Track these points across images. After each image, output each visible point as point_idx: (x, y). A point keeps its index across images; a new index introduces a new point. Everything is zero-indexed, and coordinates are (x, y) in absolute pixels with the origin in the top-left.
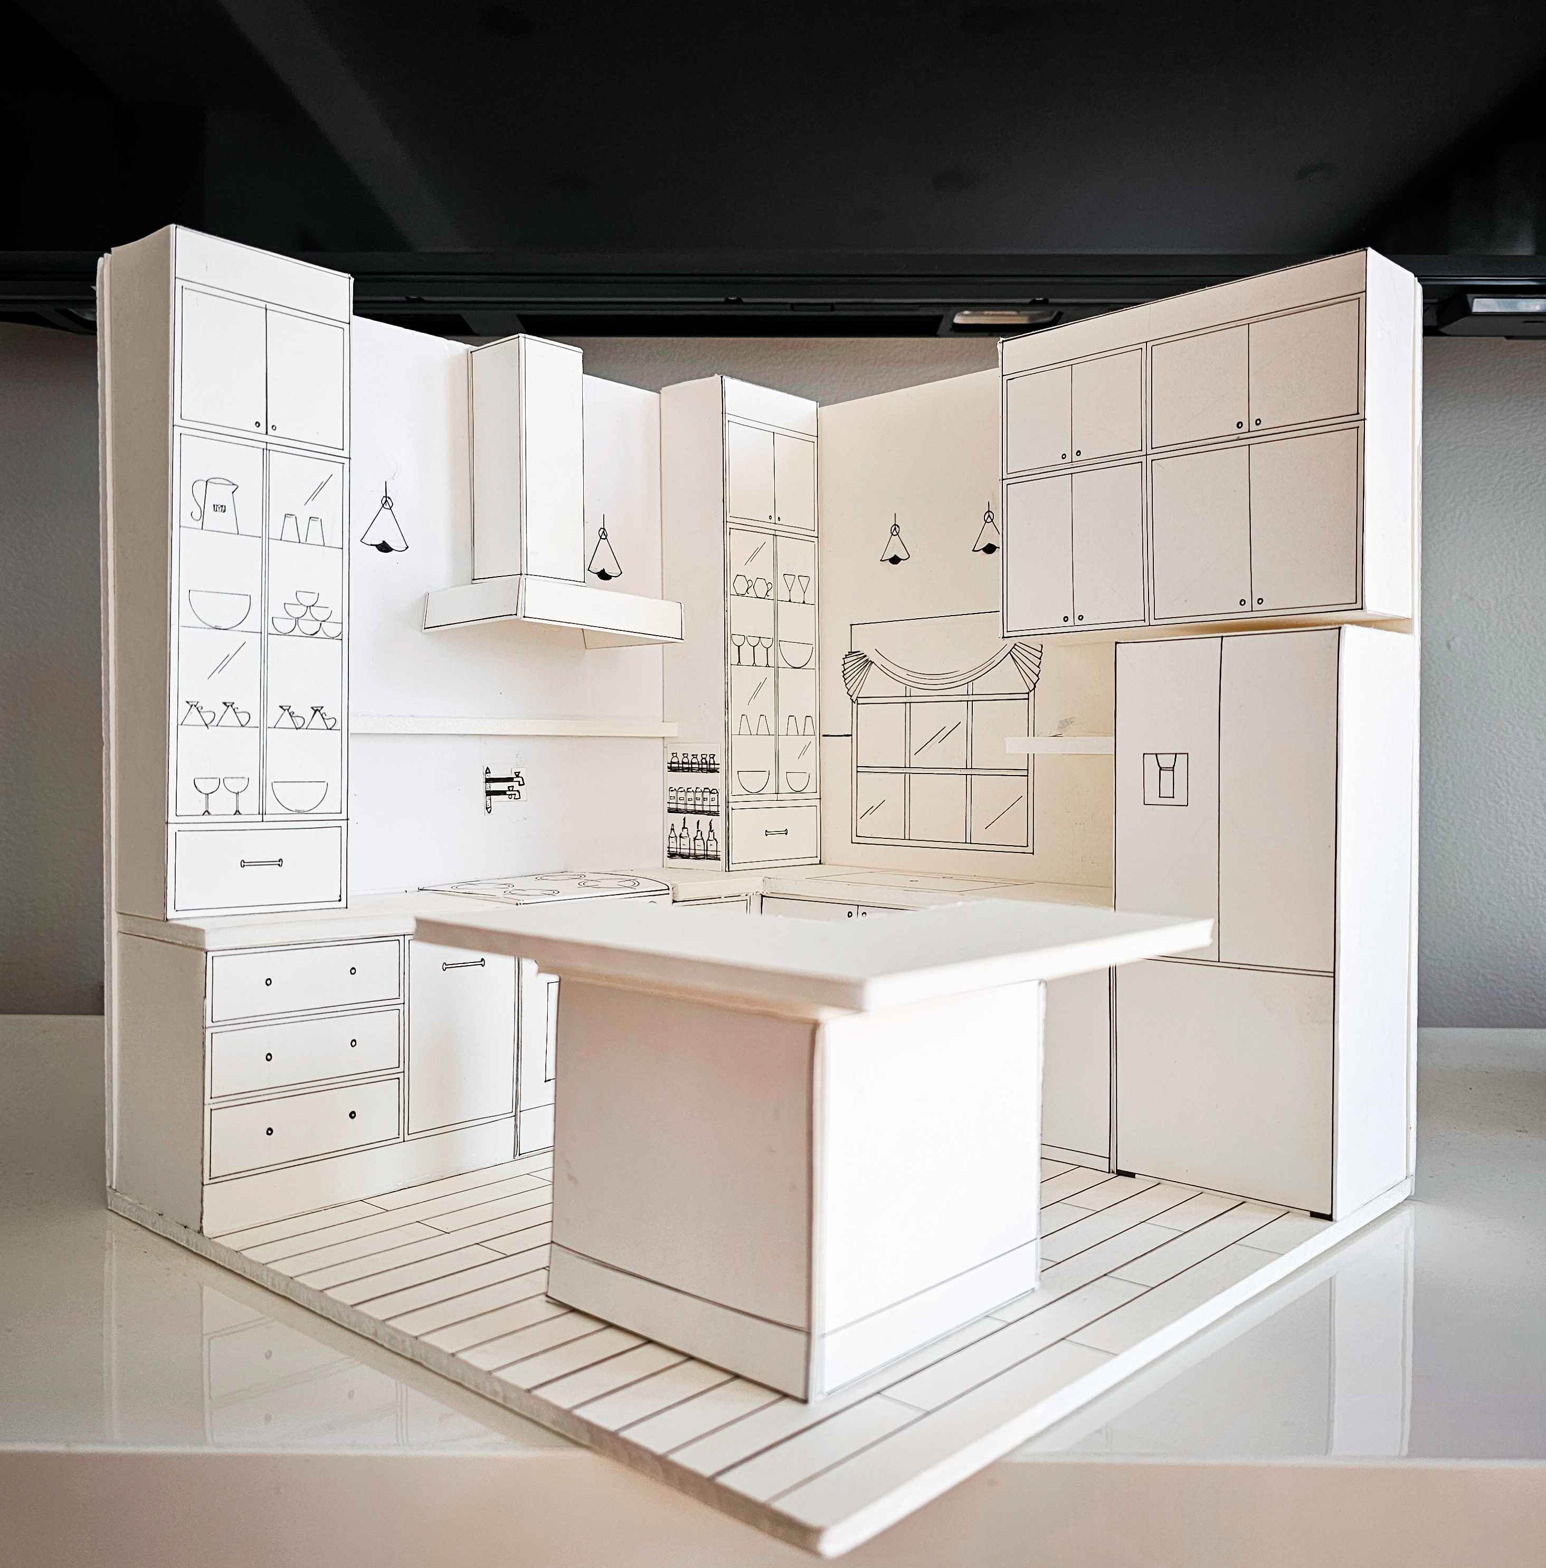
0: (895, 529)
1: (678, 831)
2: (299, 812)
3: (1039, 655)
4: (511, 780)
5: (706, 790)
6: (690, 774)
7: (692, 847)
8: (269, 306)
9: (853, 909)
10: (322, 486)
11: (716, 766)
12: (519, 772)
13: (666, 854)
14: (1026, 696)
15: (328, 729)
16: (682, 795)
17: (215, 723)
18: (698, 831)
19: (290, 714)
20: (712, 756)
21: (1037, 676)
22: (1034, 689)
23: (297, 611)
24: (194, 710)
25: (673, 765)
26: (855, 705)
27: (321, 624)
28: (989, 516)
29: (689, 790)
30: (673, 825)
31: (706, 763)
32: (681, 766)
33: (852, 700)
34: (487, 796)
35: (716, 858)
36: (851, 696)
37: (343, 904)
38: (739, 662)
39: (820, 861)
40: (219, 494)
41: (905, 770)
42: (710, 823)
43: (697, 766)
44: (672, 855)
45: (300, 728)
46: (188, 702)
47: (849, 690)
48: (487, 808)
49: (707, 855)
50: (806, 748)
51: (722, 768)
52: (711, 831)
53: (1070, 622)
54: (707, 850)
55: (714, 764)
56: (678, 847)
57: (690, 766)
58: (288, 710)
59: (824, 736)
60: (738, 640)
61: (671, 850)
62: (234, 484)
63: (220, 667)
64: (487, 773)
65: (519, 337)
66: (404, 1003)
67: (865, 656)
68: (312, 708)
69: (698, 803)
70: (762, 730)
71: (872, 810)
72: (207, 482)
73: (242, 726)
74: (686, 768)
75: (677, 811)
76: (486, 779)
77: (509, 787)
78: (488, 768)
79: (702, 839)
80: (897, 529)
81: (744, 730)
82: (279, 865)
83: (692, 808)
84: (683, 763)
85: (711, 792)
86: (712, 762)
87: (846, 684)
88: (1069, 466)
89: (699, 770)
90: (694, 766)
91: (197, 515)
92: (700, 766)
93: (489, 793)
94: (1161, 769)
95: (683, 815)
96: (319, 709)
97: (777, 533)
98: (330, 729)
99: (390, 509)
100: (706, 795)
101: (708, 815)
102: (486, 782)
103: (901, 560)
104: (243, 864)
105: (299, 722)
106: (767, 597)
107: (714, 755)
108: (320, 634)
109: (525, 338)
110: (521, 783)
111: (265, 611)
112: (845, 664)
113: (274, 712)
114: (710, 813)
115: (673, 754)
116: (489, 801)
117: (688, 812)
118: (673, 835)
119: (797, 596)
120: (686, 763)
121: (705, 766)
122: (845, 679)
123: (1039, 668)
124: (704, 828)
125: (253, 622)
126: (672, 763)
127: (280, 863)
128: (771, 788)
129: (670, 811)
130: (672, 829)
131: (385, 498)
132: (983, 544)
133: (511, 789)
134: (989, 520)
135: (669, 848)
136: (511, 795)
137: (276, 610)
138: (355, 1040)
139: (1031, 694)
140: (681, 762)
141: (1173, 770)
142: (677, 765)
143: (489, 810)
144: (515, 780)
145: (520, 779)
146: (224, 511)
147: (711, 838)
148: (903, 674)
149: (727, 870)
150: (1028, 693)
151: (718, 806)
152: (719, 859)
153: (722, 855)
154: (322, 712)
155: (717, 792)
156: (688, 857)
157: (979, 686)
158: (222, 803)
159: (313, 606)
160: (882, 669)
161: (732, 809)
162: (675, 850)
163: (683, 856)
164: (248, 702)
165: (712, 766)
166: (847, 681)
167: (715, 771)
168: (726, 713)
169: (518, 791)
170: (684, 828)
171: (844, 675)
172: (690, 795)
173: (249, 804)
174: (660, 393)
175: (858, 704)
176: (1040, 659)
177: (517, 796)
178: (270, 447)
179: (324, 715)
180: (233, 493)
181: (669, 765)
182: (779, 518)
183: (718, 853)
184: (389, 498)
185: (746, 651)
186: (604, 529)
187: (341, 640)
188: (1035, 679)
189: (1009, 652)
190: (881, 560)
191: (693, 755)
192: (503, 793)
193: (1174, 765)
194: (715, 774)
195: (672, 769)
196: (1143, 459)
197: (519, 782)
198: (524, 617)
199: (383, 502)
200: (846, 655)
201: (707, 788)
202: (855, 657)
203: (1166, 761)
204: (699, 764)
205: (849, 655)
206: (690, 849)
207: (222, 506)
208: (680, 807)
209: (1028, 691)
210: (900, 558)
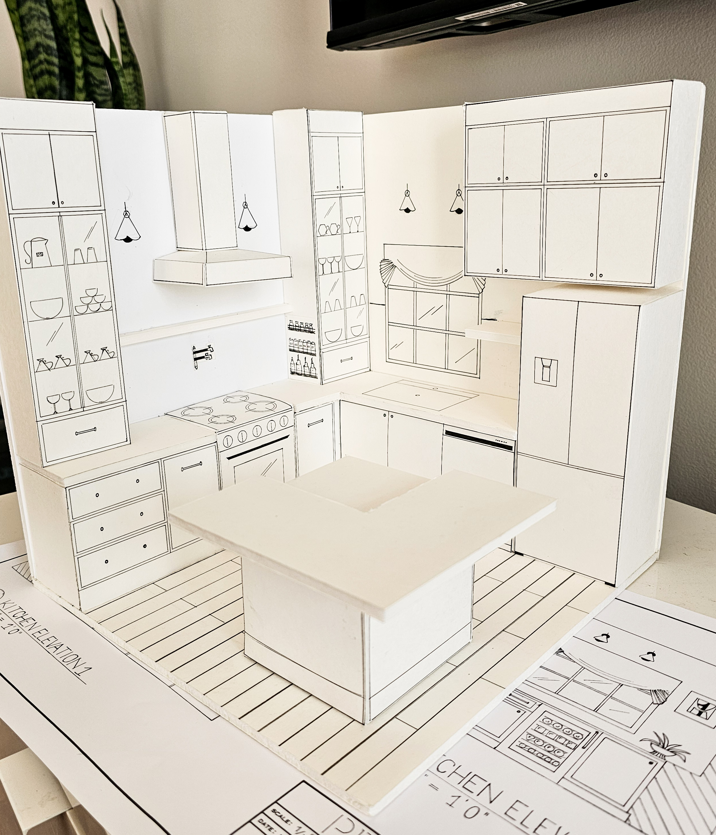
0: (407, 193)
1: (295, 361)
2: (102, 403)
4: (206, 350)
5: (309, 342)
6: (299, 332)
7: (303, 370)
8: (51, 133)
9: (387, 413)
10: (92, 229)
11: (313, 330)
12: (210, 345)
13: (290, 372)
14: (478, 295)
15: (111, 358)
16: (297, 343)
17: (53, 367)
18: (305, 362)
19: (90, 354)
20: (311, 325)
21: (484, 285)
22: (482, 292)
23: (87, 300)
24: (42, 363)
25: (290, 327)
27: (100, 304)
28: (459, 192)
29: (300, 341)
30: (292, 358)
31: (308, 328)
32: (295, 327)
33: (386, 286)
34: (195, 361)
35: (316, 377)
36: (385, 284)
37: (129, 442)
38: (323, 273)
39: (370, 369)
40: (39, 247)
41: (414, 327)
42: (312, 359)
43: (303, 329)
44: (293, 373)
45: (96, 361)
46: (38, 360)
47: (383, 280)
48: (195, 367)
49: (311, 375)
50: (361, 312)
51: (316, 331)
52: (312, 363)
53: (500, 272)
54: (311, 373)
55: (312, 329)
56: (296, 369)
57: (300, 328)
58: (89, 353)
59: (370, 303)
60: (322, 261)
61: (292, 370)
62: (45, 240)
63: (52, 339)
64: (193, 349)
65: (190, 113)
66: (164, 491)
67: (392, 263)
68: (101, 349)
69: (304, 348)
70: (338, 307)
71: (397, 345)
72: (31, 241)
73: (67, 366)
74: (298, 329)
75: (294, 351)
76: (193, 352)
77: (206, 354)
78: (194, 347)
79: (308, 367)
80: (409, 193)
81: (328, 309)
82: (94, 430)
83: (302, 350)
84: (296, 326)
85: (311, 343)
86: (311, 328)
87: (382, 277)
88: (502, 185)
89: (304, 331)
90: (301, 328)
91: (28, 261)
92: (305, 329)
93: (196, 359)
94: (543, 366)
95: (297, 354)
96: (105, 348)
97: (342, 195)
98: (112, 358)
99: (129, 217)
100: (309, 345)
101: (310, 355)
102: (194, 354)
103: (410, 211)
104: (77, 434)
105: (96, 357)
106: (337, 234)
107: (312, 324)
108: (101, 310)
109: (194, 113)
110: (212, 350)
111: (70, 304)
112: (381, 265)
113: (82, 356)
114: (311, 354)
115: (290, 321)
116: (196, 363)
117: (300, 352)
118: (292, 363)
119: (354, 229)
120: (297, 327)
121: (307, 329)
122: (381, 274)
123: (485, 281)
124: (309, 361)
125: (66, 312)
126: (290, 325)
127: (95, 429)
128: (343, 337)
129: (290, 350)
130: (292, 360)
131: (125, 212)
132: (455, 208)
133: (207, 355)
134: (459, 195)
135: (291, 369)
136: (207, 358)
137: (76, 302)
138: (142, 513)
139: (481, 295)
140: (294, 326)
141: (550, 368)
142: (292, 327)
143: (196, 368)
144: (208, 349)
145: (211, 349)
146: (43, 255)
147: (313, 367)
148: (412, 275)
149: (322, 384)
150: (479, 294)
151: (315, 351)
152: (317, 378)
153: (319, 376)
154: (106, 350)
155: (315, 344)
156: (301, 375)
157: (453, 287)
158: (62, 406)
159: (95, 296)
160: (401, 270)
161: (323, 353)
162: (294, 371)
163: (298, 374)
164: (68, 353)
165: (311, 330)
166: (382, 275)
167: (312, 332)
168: (317, 303)
169: (211, 355)
170: (298, 360)
171: (381, 271)
172: (301, 344)
173: (76, 404)
174: (272, 115)
175: (388, 288)
177: (210, 358)
178: (62, 214)
179: (108, 351)
180: (45, 244)
181: (289, 326)
182: (342, 186)
183: (317, 375)
184: (128, 211)
185: (327, 266)
186: (246, 202)
187: (112, 310)
188: (482, 287)
190: (400, 210)
191: (301, 323)
192: (203, 357)
193: (550, 365)
194: (313, 334)
195: (290, 329)
196: (542, 187)
197: (211, 350)
198: (207, 285)
199: (125, 214)
200: (382, 261)
201: (309, 341)
202: (387, 263)
203: (547, 363)
204: (304, 328)
206: (302, 371)
207: (41, 253)
208: (295, 349)
209: (479, 293)
210: (411, 210)
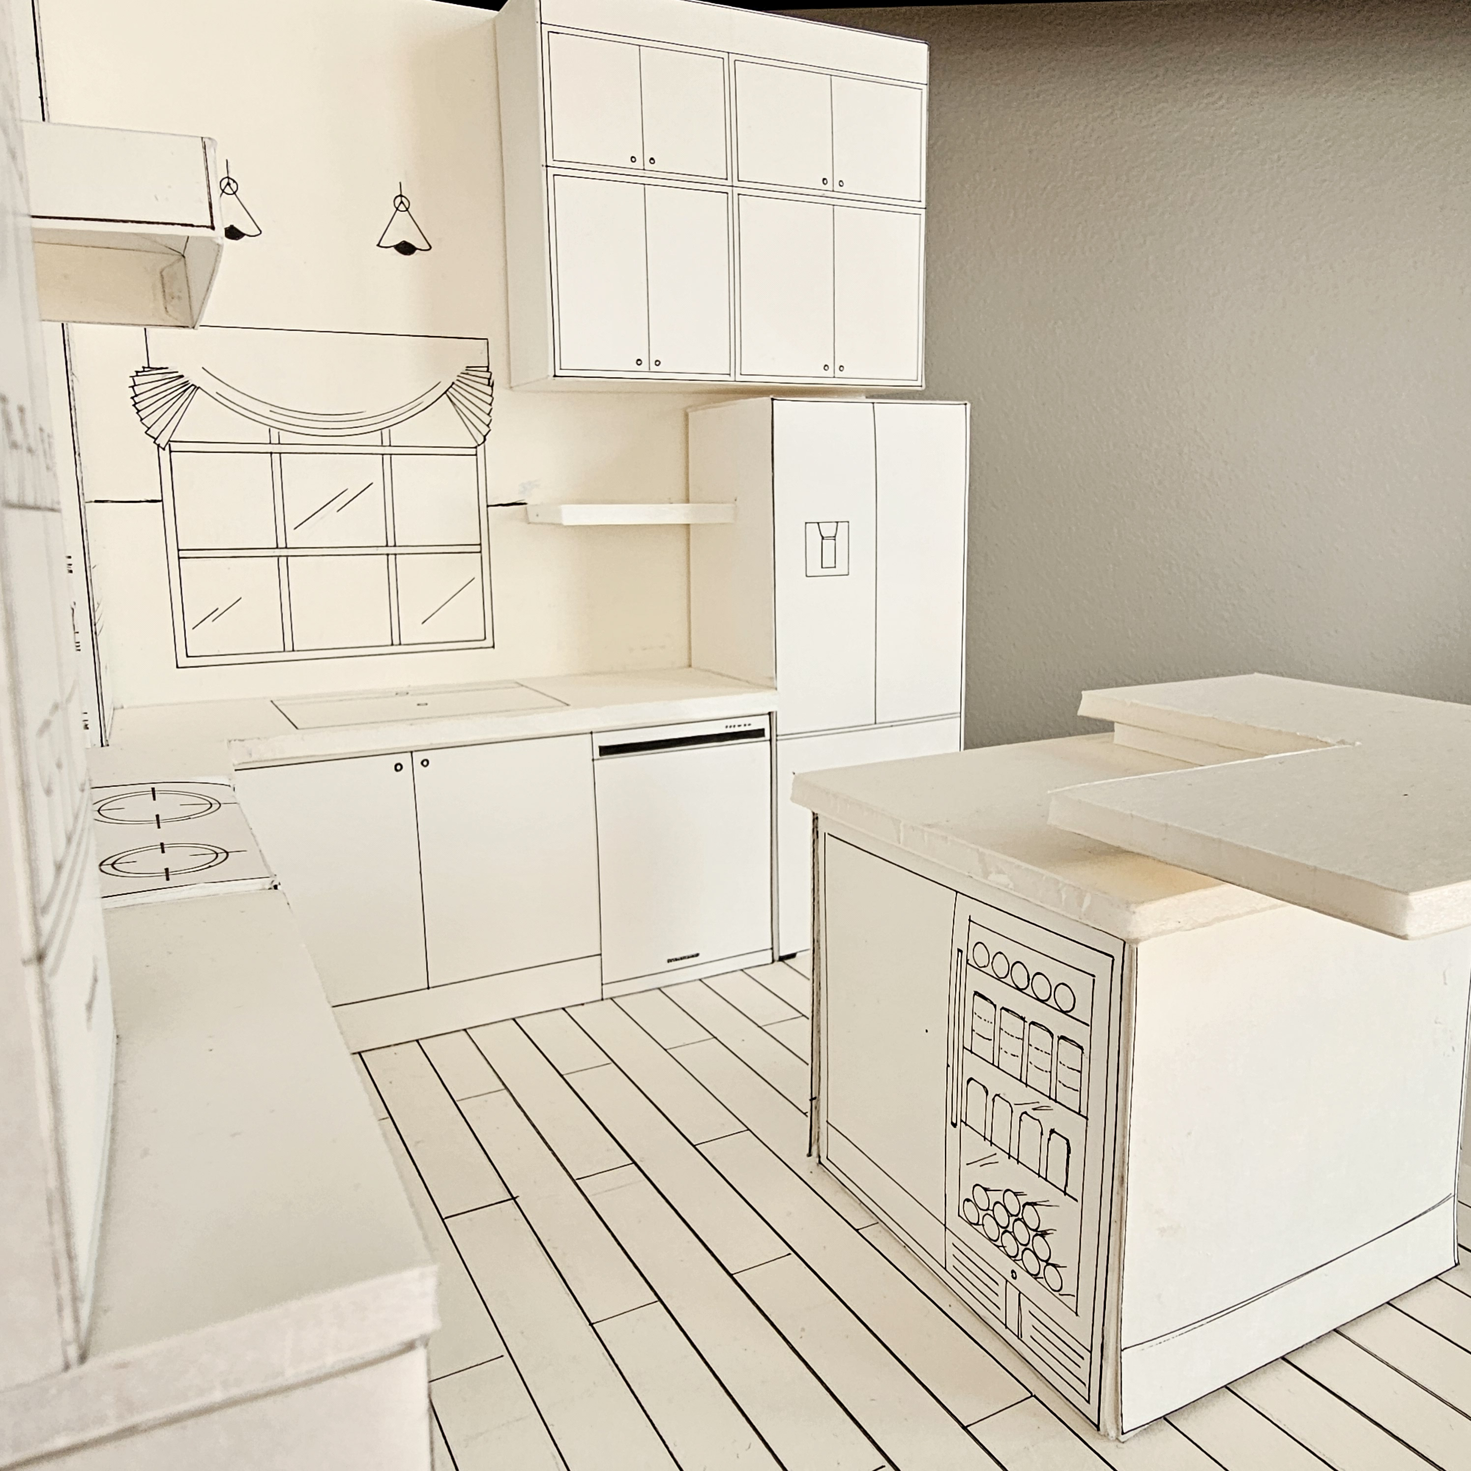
0: (229, 185)
3: (489, 400)
14: (473, 451)
21: (488, 426)
22: (484, 442)
26: (165, 454)
28: (402, 202)
33: (159, 446)
36: (156, 439)
41: (277, 552)
47: (149, 428)
59: (95, 500)
67: (182, 376)
71: (214, 614)
80: (234, 186)
87: (142, 419)
103: (243, 235)
112: (135, 385)
122: (139, 411)
123: (490, 417)
132: (394, 239)
139: (481, 448)
148: (265, 410)
150: (476, 448)
157: (399, 435)
160: (219, 398)
166: (142, 414)
175: (171, 452)
176: (490, 404)
188: (485, 430)
189: (445, 393)
200: (137, 372)
202: (160, 377)
205: (144, 371)
209: (475, 445)
210: (244, 232)
